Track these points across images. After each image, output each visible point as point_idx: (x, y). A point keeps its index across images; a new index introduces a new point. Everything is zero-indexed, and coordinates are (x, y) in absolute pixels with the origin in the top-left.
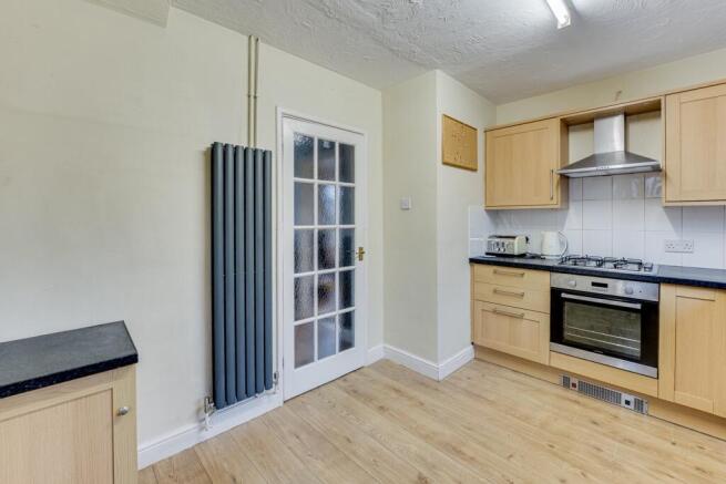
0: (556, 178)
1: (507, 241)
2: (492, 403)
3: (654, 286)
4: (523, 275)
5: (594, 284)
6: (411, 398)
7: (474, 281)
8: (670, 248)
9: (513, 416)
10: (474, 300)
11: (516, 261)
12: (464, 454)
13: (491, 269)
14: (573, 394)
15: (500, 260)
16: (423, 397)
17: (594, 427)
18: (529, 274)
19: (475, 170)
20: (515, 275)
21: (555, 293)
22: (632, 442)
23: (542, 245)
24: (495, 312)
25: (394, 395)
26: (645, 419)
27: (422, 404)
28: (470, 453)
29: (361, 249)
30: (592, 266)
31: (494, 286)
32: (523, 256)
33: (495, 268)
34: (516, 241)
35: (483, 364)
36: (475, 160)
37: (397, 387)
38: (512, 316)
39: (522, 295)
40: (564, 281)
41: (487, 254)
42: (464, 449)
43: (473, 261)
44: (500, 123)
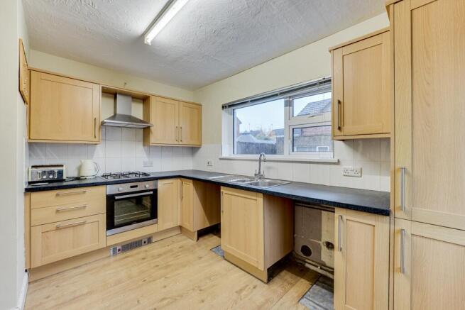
0: (98, 124)
3: (154, 182)
4: (85, 192)
5: (131, 187)
8: (146, 165)
9: (111, 287)
10: (31, 226)
14: (119, 256)
18: (90, 190)
19: (26, 103)
22: (161, 255)
24: (58, 229)
26: (153, 245)
31: (57, 208)
33: (58, 192)
38: (74, 226)
39: (84, 207)
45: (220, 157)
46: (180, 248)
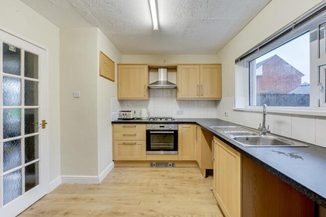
0: (146, 88)
1: (127, 113)
2: (126, 184)
3: (177, 125)
4: (135, 126)
5: (160, 127)
6: (85, 199)
7: (113, 132)
8: (178, 113)
9: (137, 186)
10: (114, 140)
11: (131, 121)
12: (119, 213)
13: (122, 125)
14: (154, 169)
15: (125, 121)
16: (91, 196)
17: (163, 177)
18: (138, 126)
19: (113, 81)
20: (133, 127)
21: (148, 132)
22: (174, 177)
23: (141, 113)
24: (124, 144)
25: (73, 202)
26: (175, 168)
27: (92, 199)
28: (122, 211)
29: (44, 121)
30: (159, 120)
31: (124, 133)
32: (133, 119)
33: (124, 125)
34: (131, 113)
35: (119, 168)
36: (114, 76)
37: (74, 197)
38: (132, 144)
39: (135, 135)
40: (150, 127)
41: (119, 119)
42: (119, 211)
43: (113, 123)
44: (123, 62)
45: (234, 108)
46: (190, 178)
